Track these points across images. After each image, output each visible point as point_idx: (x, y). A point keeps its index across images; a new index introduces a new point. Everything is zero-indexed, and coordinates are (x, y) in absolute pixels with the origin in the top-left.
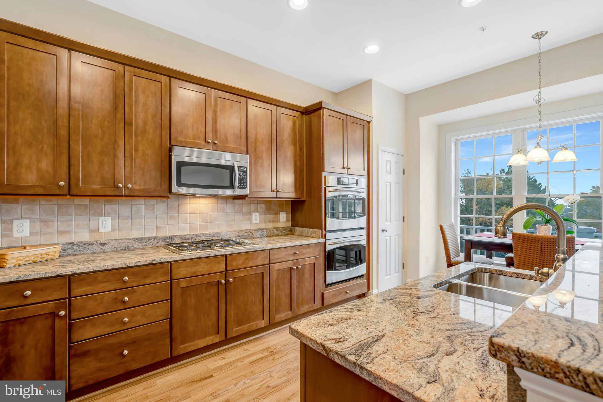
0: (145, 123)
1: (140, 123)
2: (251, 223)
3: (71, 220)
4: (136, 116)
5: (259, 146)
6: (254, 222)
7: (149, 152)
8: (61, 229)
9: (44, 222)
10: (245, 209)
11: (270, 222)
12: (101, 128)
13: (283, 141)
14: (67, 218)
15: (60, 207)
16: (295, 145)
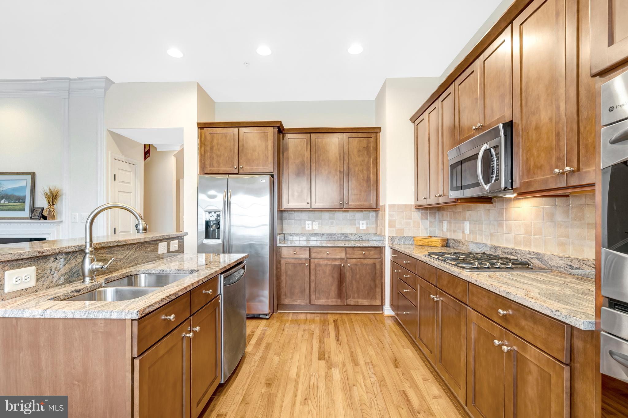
0: (446, 138)
3: (456, 223)
12: (434, 154)
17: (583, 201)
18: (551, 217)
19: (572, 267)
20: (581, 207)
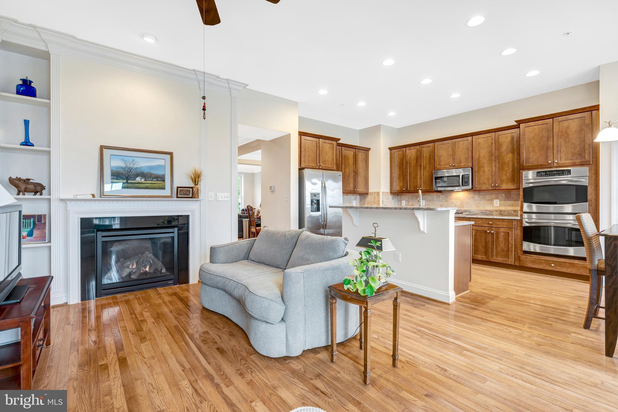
0: (426, 164)
1: (424, 164)
2: (493, 206)
3: (414, 201)
4: (423, 162)
5: (481, 160)
6: (495, 205)
7: (427, 175)
8: (412, 204)
9: (408, 201)
10: (488, 197)
11: (509, 206)
12: (414, 170)
13: (501, 153)
14: (413, 200)
15: (412, 196)
16: (513, 152)
17: (485, 193)
18: (473, 198)
19: (482, 213)
20: (485, 195)
